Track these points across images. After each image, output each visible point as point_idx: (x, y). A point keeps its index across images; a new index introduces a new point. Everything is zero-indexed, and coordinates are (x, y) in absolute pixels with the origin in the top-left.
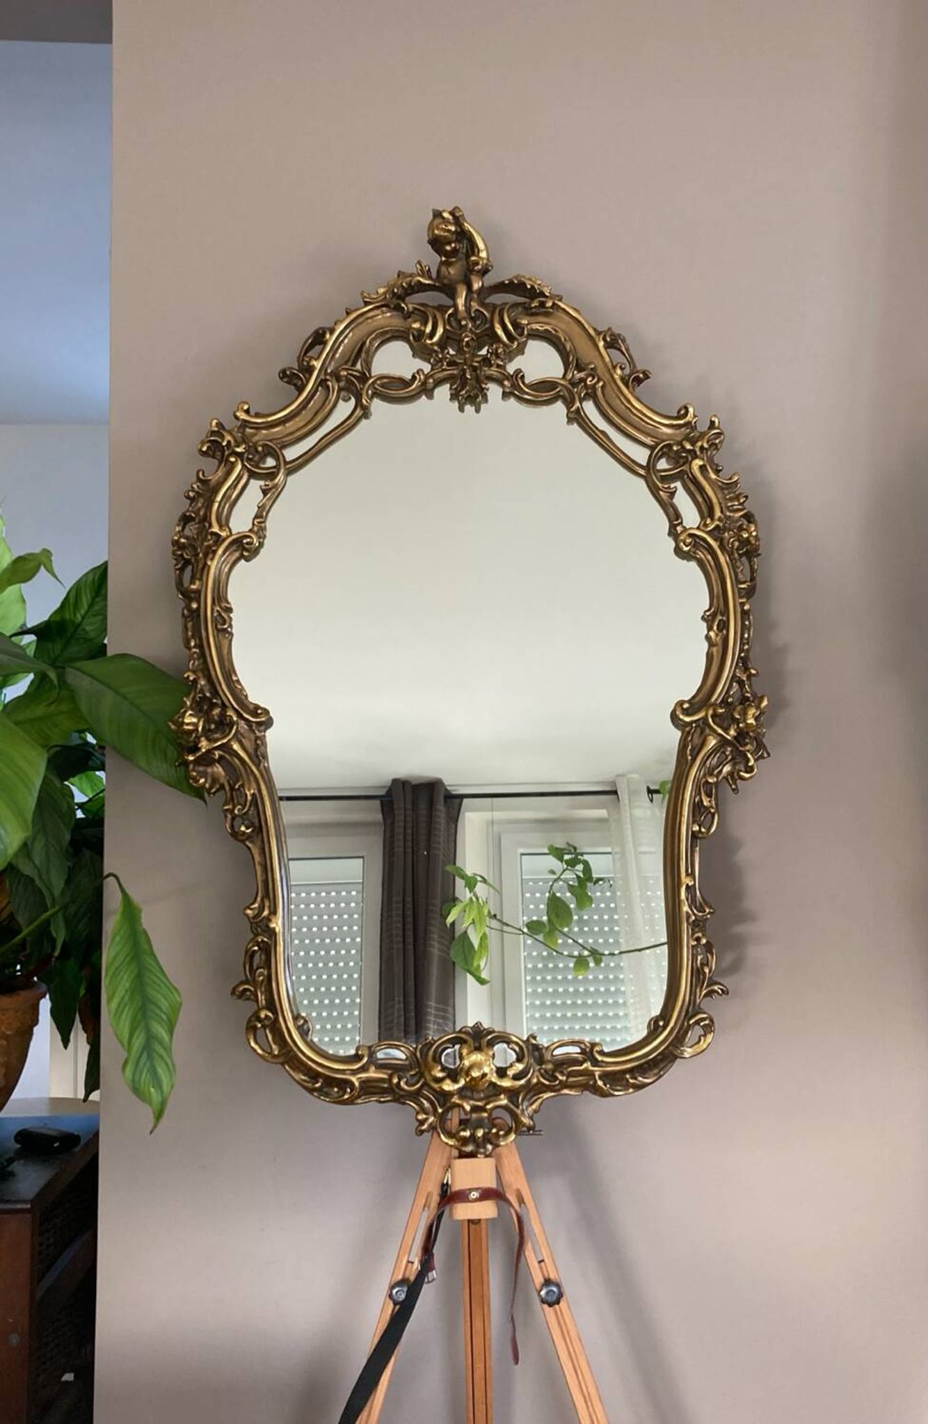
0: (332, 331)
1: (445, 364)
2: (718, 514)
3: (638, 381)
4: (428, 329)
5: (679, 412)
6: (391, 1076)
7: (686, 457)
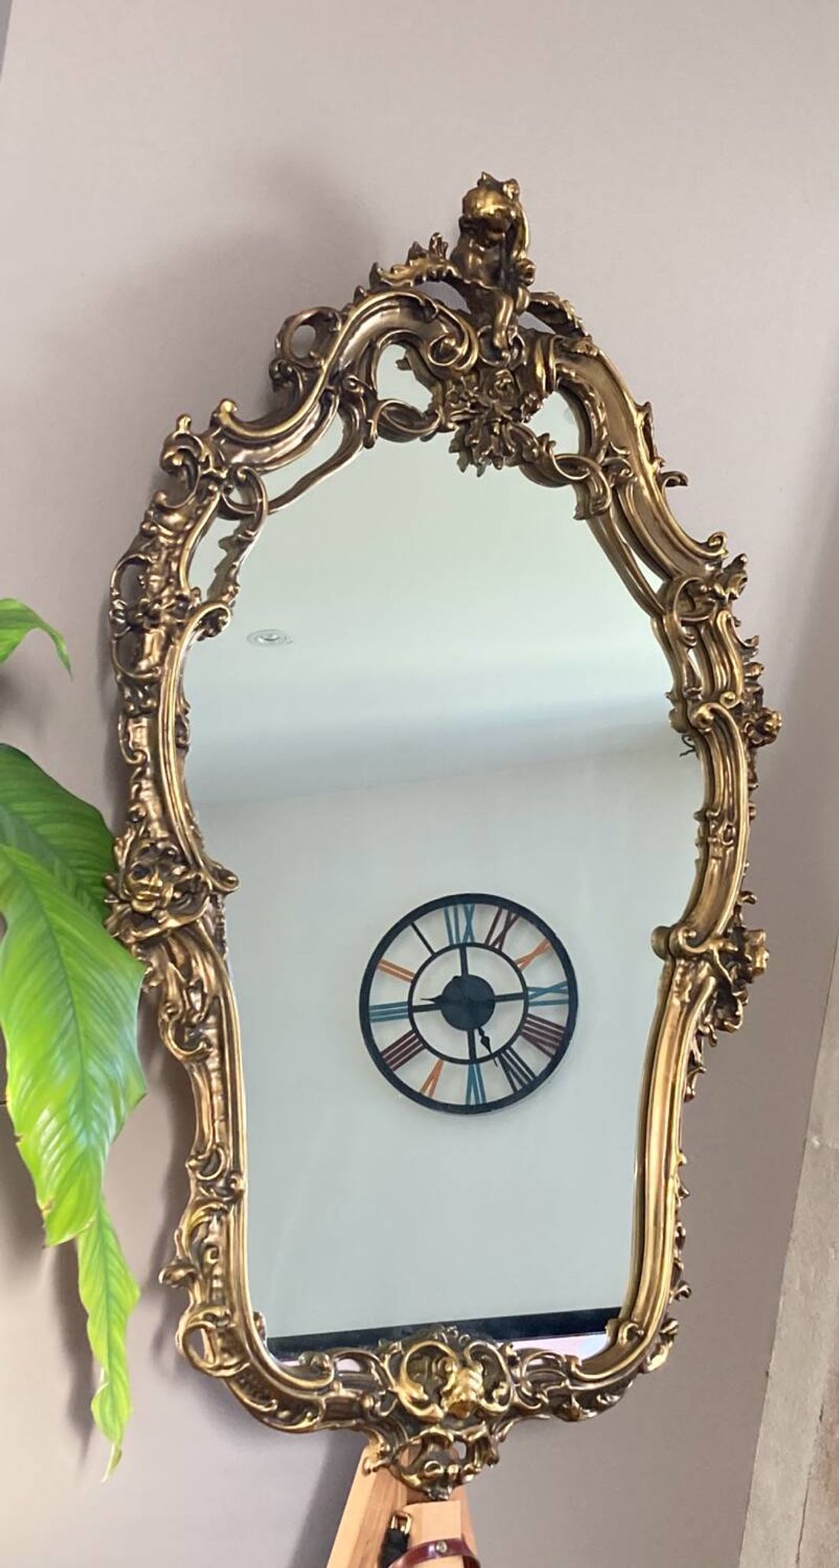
0: (345, 319)
1: (469, 404)
2: (740, 690)
3: (671, 484)
4: (462, 350)
5: (712, 538)
6: (363, 1397)
7: (712, 604)
